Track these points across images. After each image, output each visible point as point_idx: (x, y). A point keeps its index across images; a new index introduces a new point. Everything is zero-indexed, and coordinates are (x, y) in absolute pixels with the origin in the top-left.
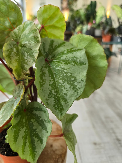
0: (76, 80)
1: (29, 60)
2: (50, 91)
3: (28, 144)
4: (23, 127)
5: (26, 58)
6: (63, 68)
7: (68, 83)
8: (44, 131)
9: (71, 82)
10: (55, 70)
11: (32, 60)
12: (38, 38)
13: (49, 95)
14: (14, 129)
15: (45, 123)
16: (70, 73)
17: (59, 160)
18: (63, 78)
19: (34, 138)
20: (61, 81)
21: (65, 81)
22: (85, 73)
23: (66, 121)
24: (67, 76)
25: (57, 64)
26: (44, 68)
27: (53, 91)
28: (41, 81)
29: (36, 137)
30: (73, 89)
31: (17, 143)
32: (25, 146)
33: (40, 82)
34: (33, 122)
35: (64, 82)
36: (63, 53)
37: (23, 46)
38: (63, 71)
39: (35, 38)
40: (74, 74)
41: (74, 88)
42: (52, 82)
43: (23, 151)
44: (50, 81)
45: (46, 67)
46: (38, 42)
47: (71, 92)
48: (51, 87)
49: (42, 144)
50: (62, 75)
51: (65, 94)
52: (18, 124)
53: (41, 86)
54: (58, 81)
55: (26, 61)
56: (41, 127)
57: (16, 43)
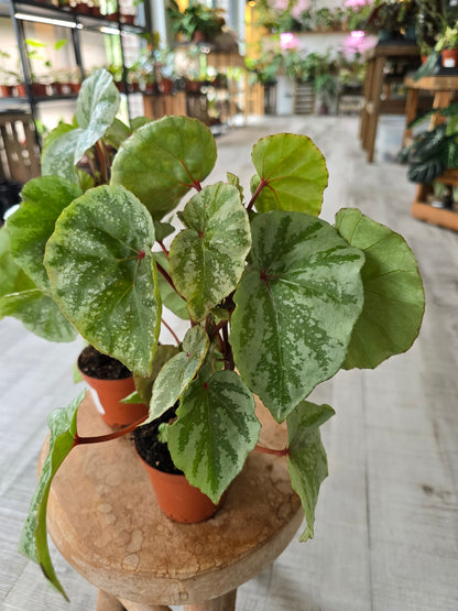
0: (325, 338)
1: (222, 279)
2: (263, 356)
3: (205, 459)
4: (198, 424)
5: (215, 274)
6: (300, 305)
7: (306, 343)
8: (243, 438)
9: (313, 341)
10: (280, 306)
11: (229, 281)
12: (245, 233)
13: (258, 365)
14: (182, 426)
15: (246, 420)
16: (314, 320)
17: (282, 508)
18: (296, 328)
19: (220, 448)
20: (291, 336)
21: (300, 336)
22: (348, 327)
23: (299, 421)
24: (305, 324)
25: (286, 292)
26: (255, 299)
27: (269, 357)
28: (244, 332)
29: (223, 447)
30: (317, 358)
31: (185, 453)
32: (200, 461)
33: (242, 335)
34: (222, 414)
35: (297, 339)
36: (306, 263)
37: (212, 249)
38: (300, 313)
39: (240, 233)
40: (323, 323)
41: (320, 356)
42: (269, 335)
43: (195, 471)
44: (266, 331)
45: (259, 296)
46: (245, 243)
47: (310, 364)
48: (267, 345)
49: (235, 463)
50: (294, 321)
51: (297, 366)
52: (189, 415)
53: (243, 343)
54: (283, 334)
55: (216, 281)
56: (235, 429)
57: (196, 234)
